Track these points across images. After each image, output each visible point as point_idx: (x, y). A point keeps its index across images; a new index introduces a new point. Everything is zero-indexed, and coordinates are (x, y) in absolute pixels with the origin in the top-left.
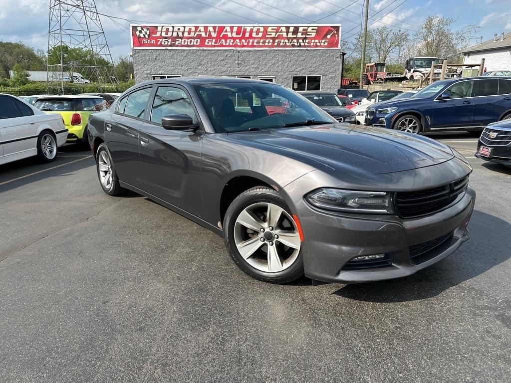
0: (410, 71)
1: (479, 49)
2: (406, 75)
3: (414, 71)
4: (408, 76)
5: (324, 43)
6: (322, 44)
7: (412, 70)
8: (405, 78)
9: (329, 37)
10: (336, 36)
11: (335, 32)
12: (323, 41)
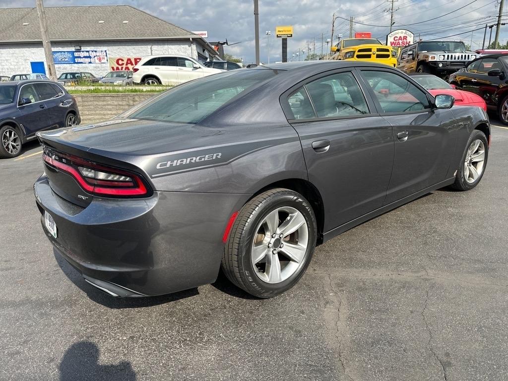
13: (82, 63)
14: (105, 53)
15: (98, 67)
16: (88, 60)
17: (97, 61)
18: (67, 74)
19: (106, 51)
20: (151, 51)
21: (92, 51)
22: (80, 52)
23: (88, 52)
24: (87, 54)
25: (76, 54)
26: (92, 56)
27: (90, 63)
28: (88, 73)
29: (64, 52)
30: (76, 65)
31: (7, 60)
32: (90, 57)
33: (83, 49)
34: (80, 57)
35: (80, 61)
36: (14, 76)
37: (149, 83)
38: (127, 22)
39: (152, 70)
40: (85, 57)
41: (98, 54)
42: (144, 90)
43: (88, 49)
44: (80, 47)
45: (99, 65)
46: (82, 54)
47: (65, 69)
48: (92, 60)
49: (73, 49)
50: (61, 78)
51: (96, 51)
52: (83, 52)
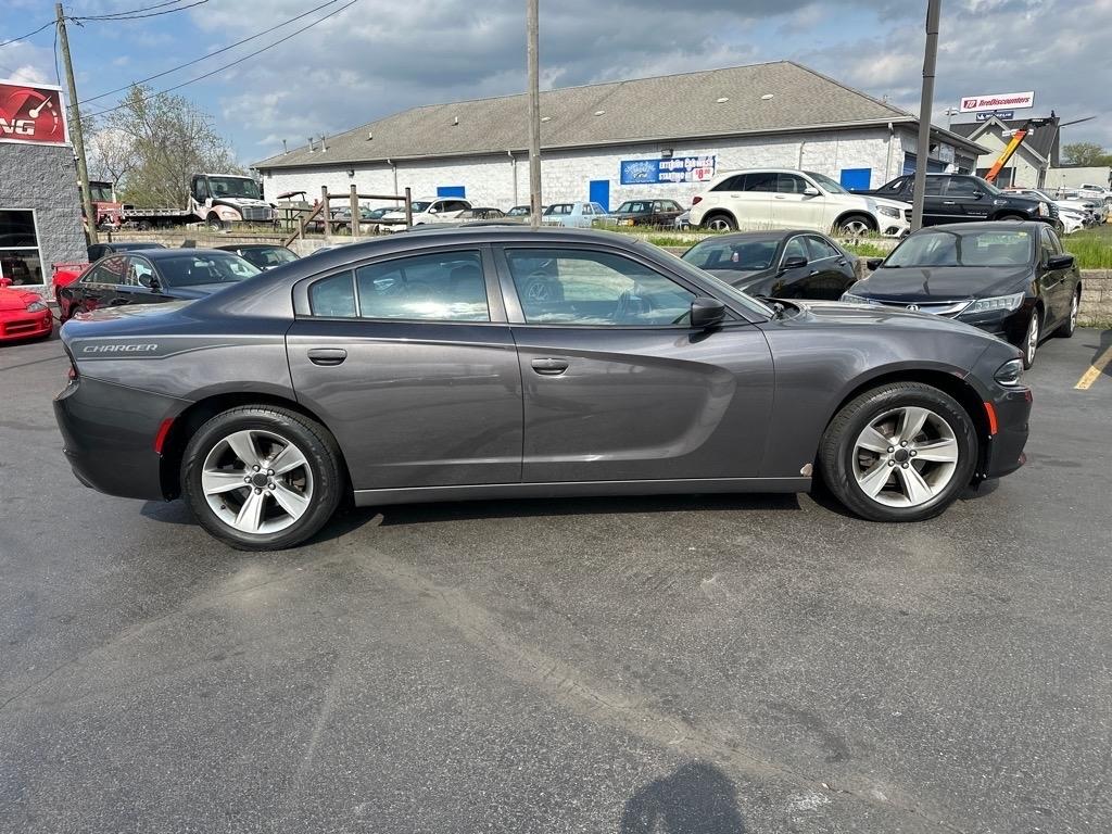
0: (202, 202)
1: (287, 164)
2: (195, 212)
3: (215, 204)
4: (203, 212)
5: (25, 130)
6: (19, 131)
7: (209, 201)
8: (193, 218)
9: (34, 113)
10: (55, 114)
11: (50, 105)
12: (20, 123)
13: (669, 181)
14: (712, 161)
15: (696, 189)
16: (680, 176)
17: (696, 177)
18: (633, 203)
19: (714, 157)
20: (802, 153)
21: (691, 159)
22: (669, 160)
23: (683, 159)
24: (679, 164)
25: (663, 165)
26: (689, 168)
27: (683, 181)
28: (667, 201)
29: (644, 161)
30: (659, 186)
31: (558, 178)
32: (684, 170)
33: (676, 154)
34: (667, 171)
35: (667, 178)
36: (553, 207)
37: (714, 226)
38: (771, 96)
39: (726, 200)
40: (676, 170)
41: (699, 163)
42: (685, 240)
43: (684, 154)
44: (672, 151)
45: (698, 185)
46: (672, 165)
47: (640, 192)
48: (687, 175)
49: (658, 155)
50: (623, 210)
51: (696, 159)
52: (674, 160)
